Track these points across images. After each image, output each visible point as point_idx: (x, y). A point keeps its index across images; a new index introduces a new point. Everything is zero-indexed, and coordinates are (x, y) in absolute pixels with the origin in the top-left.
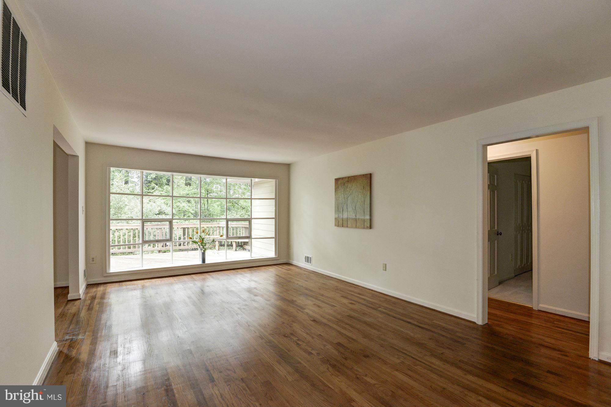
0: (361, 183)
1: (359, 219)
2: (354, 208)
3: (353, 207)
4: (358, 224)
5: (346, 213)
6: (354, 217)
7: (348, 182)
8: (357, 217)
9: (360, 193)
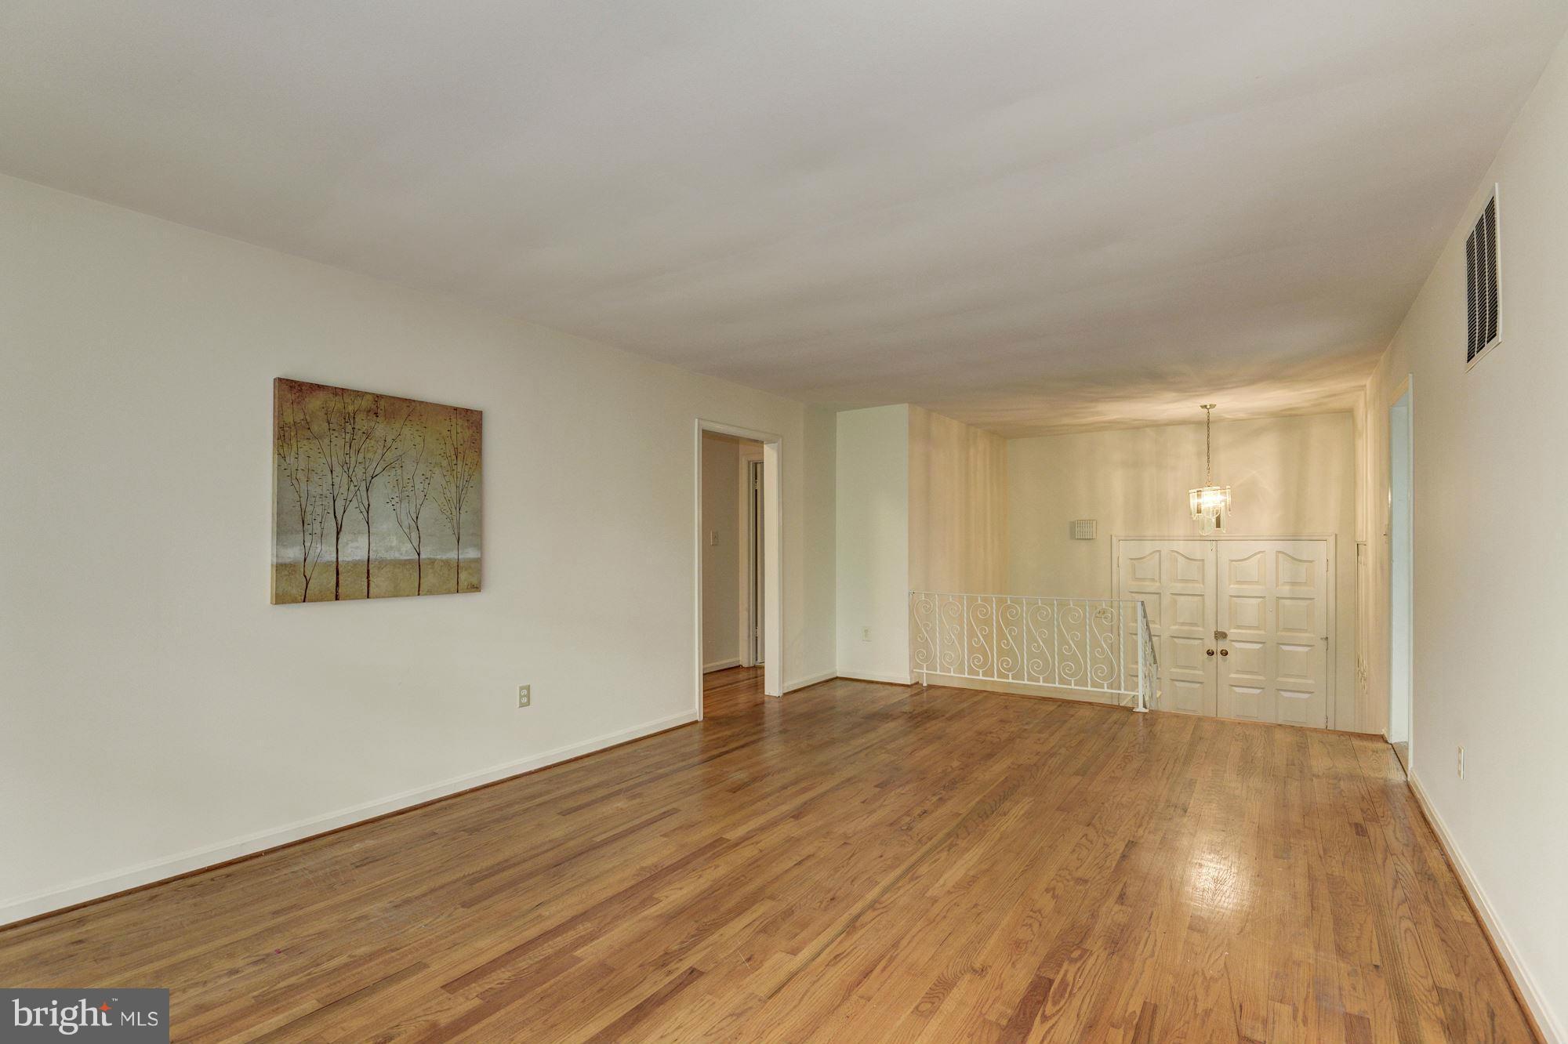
0: (445, 433)
1: (432, 562)
2: (407, 522)
3: (403, 517)
4: (429, 580)
5: (363, 541)
6: (406, 552)
7: (371, 414)
8: (423, 556)
9: (437, 470)
